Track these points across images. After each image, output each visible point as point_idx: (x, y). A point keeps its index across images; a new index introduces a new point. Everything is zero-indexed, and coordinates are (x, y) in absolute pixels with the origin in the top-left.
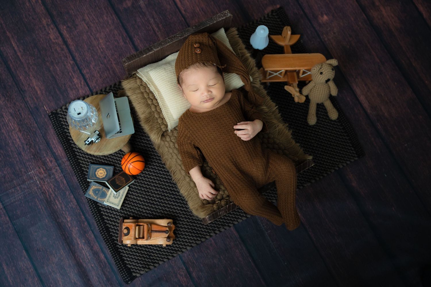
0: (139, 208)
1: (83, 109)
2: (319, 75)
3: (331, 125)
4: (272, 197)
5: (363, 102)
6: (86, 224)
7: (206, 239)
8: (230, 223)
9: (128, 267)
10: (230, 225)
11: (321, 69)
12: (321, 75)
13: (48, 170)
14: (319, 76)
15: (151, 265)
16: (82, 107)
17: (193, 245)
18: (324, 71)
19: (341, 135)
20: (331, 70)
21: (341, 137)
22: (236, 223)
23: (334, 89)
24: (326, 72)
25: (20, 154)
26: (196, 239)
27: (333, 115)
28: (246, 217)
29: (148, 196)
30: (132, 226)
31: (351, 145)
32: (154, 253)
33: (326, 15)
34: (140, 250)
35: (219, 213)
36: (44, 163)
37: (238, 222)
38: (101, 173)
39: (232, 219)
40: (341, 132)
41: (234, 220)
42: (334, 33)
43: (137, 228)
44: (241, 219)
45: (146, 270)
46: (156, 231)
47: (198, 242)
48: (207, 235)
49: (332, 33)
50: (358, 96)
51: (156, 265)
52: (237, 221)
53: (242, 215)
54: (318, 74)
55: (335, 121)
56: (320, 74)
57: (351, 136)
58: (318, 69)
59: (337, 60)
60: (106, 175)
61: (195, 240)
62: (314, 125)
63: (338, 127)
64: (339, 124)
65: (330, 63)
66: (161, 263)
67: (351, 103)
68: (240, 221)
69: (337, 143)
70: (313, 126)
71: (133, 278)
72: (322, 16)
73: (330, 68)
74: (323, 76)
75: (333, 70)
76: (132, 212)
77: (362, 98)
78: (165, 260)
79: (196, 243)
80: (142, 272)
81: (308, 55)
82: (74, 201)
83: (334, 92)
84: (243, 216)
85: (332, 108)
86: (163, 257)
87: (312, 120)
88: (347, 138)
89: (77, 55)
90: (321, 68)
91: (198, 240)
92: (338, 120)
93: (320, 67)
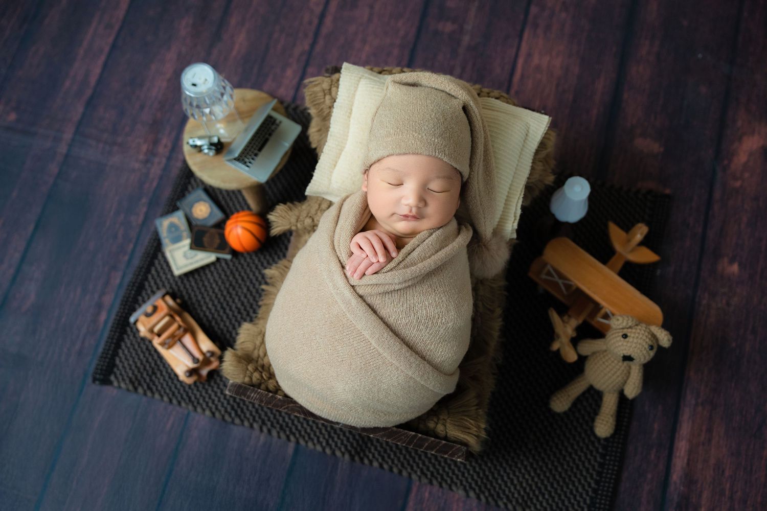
0: (203, 298)
1: (204, 83)
2: (618, 336)
3: (587, 441)
4: (389, 457)
5: (678, 454)
6: (126, 258)
7: (243, 424)
8: (294, 434)
9: (114, 360)
10: (292, 438)
11: (630, 330)
12: (622, 339)
13: (152, 153)
14: (618, 339)
15: (142, 387)
16: (206, 80)
17: (217, 414)
18: (632, 335)
19: (587, 470)
20: (647, 346)
21: (584, 473)
22: (302, 442)
23: (634, 384)
24: (635, 341)
25: (142, 107)
26: (229, 409)
27: (604, 427)
28: (324, 449)
29: (228, 292)
30: (162, 309)
31: (588, 502)
32: (162, 375)
33: (740, 265)
34: (150, 354)
35: (251, 393)
36: (156, 142)
37: (307, 446)
38: (201, 210)
39: (303, 433)
40: (593, 466)
41: (304, 438)
42: (728, 304)
43: (167, 319)
44: (314, 444)
45: (131, 387)
46: (184, 346)
47: (227, 417)
48: (248, 419)
49: (724, 301)
50: (677, 435)
51: (149, 394)
52: (307, 442)
53: (321, 439)
54: (619, 332)
55: (598, 439)
56: (623, 336)
57: (601, 488)
58: (624, 324)
59: (671, 338)
60: (205, 219)
61: (226, 411)
62: (559, 414)
63: (594, 453)
64: (600, 450)
65: (655, 333)
66: (157, 396)
67: (654, 436)
68: (310, 444)
69: (570, 477)
70: (554, 415)
71: (106, 381)
72: (731, 262)
73: (648, 340)
74: (625, 344)
75: (651, 348)
76: (189, 295)
77: (682, 447)
78: (166, 399)
79: (223, 417)
80: (123, 385)
81: (637, 294)
82: (141, 218)
83: (632, 390)
84: (321, 443)
85: (611, 413)
86: (168, 391)
87: (561, 404)
88: (593, 485)
89: (321, 42)
90: (630, 327)
91: (230, 414)
92: (605, 443)
93: (630, 324)
